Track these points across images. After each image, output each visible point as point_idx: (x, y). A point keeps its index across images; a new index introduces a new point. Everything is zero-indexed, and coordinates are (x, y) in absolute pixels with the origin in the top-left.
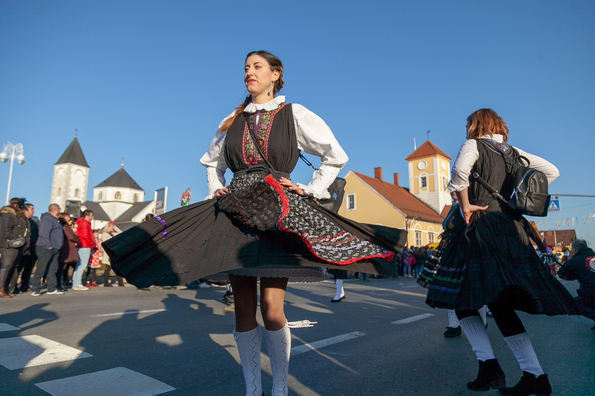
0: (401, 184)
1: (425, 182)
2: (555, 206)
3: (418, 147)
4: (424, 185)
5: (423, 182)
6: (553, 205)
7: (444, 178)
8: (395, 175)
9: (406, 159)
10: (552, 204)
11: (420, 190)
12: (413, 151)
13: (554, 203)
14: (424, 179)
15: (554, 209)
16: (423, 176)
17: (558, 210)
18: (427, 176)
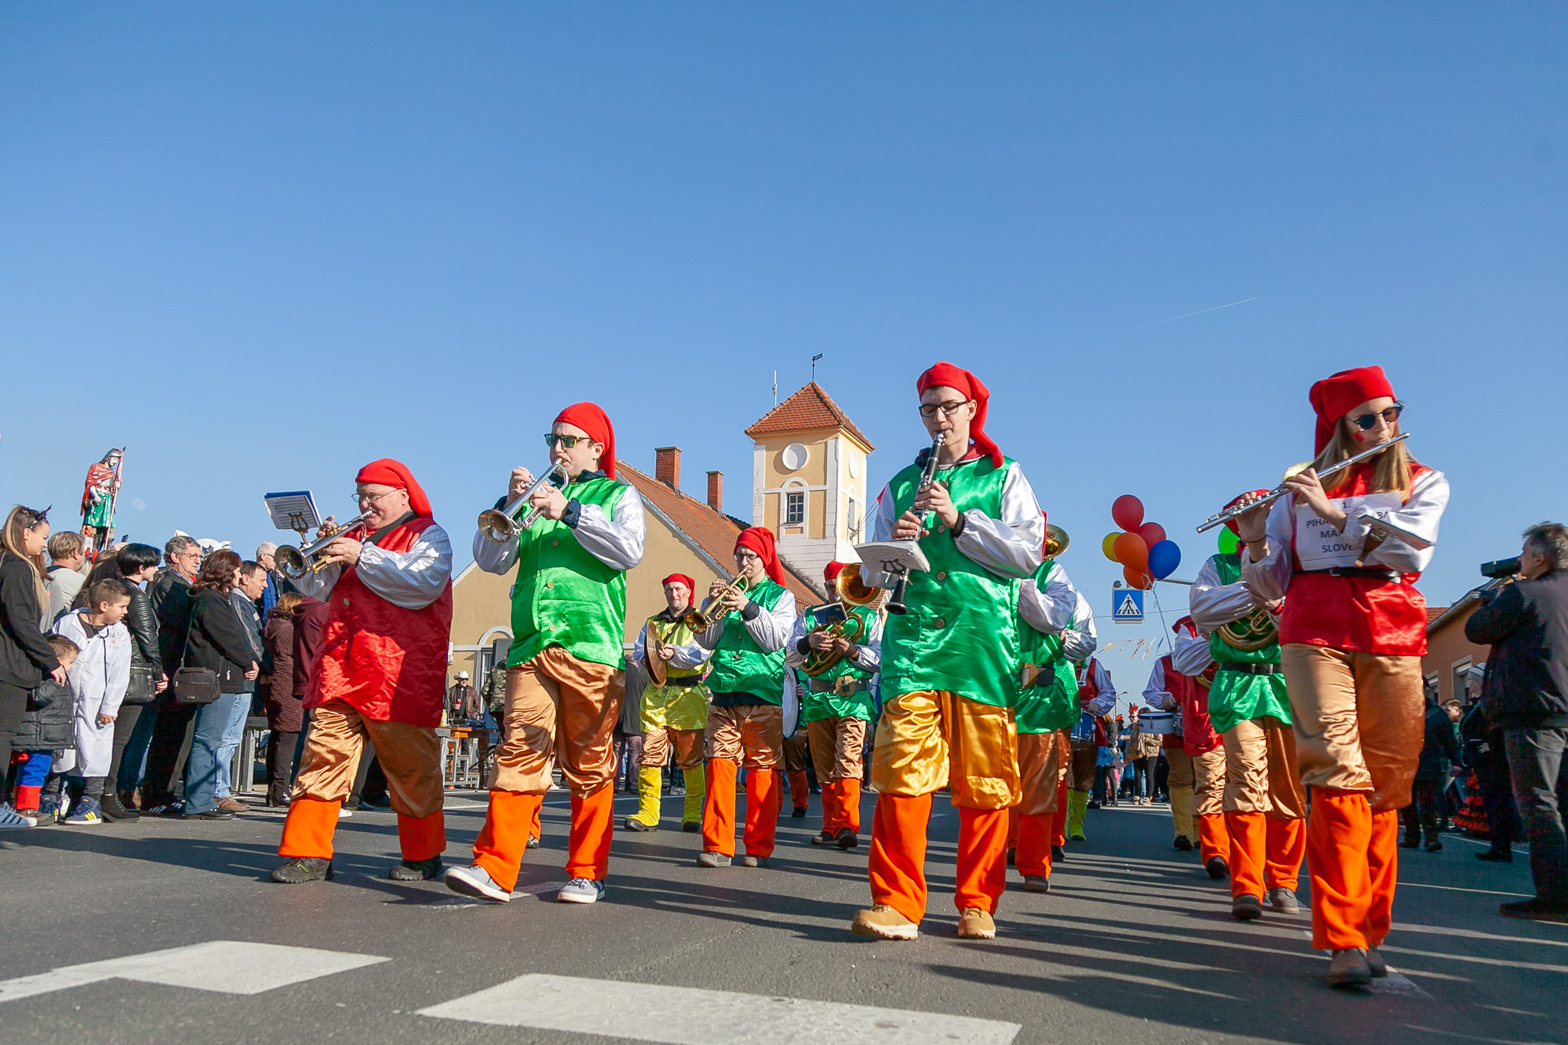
0: (726, 506)
1: (801, 508)
2: (1134, 606)
3: (784, 400)
4: (796, 515)
5: (793, 509)
6: (1128, 602)
7: (851, 501)
8: (713, 476)
9: (746, 432)
10: (1126, 599)
11: (783, 530)
12: (769, 410)
13: (1131, 599)
14: (795, 500)
15: (1131, 613)
16: (797, 489)
17: (1139, 617)
18: (806, 489)
